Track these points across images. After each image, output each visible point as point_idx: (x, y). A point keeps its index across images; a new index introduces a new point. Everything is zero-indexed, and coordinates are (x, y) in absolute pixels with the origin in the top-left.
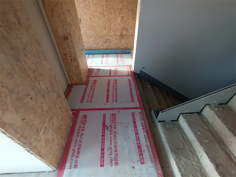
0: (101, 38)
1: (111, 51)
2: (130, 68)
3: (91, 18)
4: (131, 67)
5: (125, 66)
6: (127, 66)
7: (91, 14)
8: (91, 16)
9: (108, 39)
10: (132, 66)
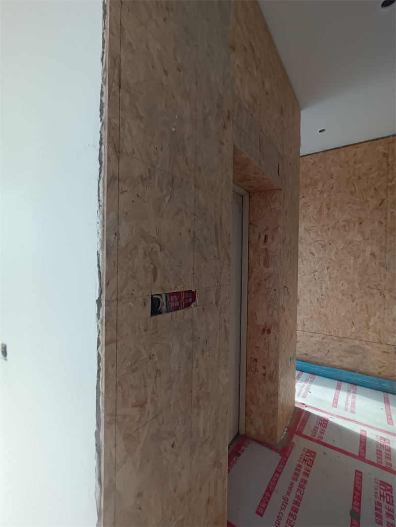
0: (340, 341)
1: (365, 379)
3: (320, 300)
7: (322, 294)
8: (322, 297)
9: (358, 346)
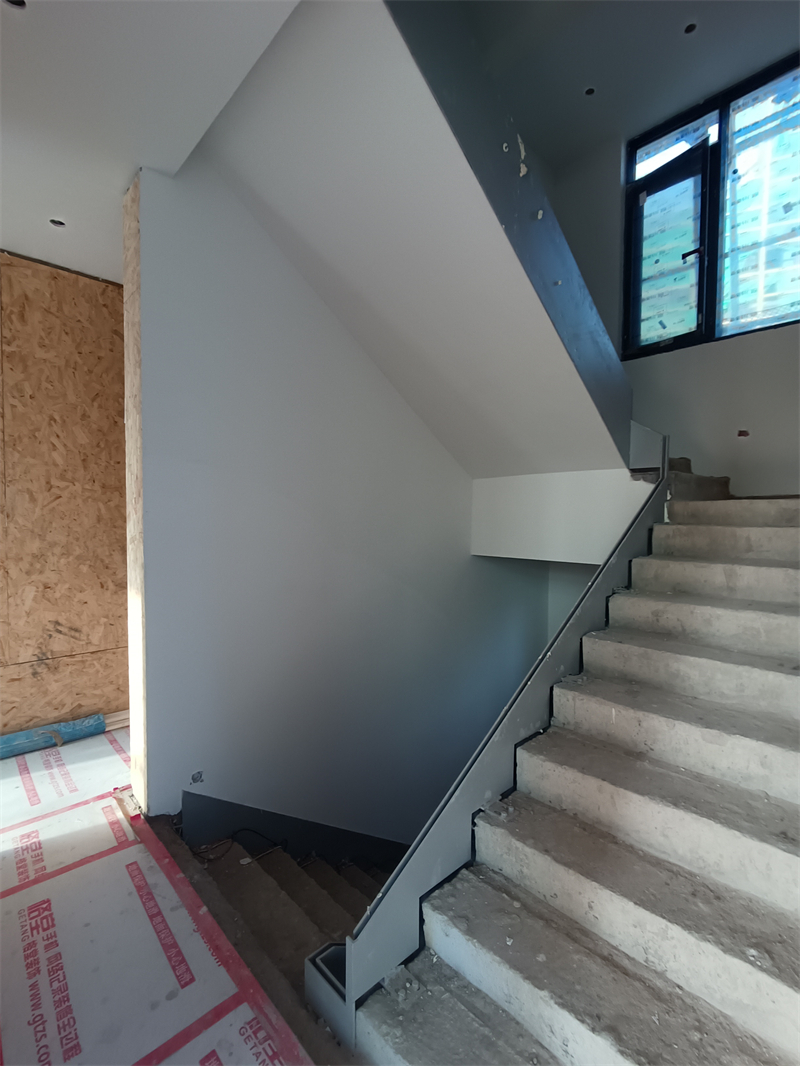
2: (120, 802)
4: (125, 795)
5: (86, 803)
6: (102, 797)
10: (129, 787)
